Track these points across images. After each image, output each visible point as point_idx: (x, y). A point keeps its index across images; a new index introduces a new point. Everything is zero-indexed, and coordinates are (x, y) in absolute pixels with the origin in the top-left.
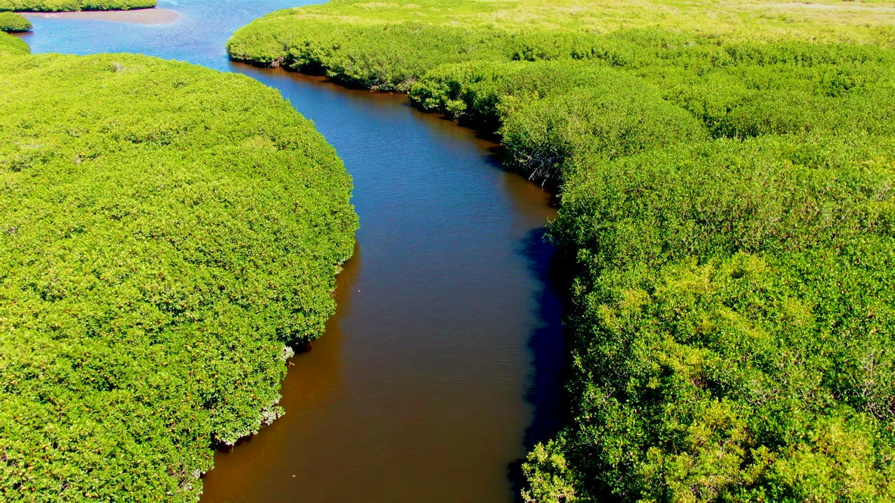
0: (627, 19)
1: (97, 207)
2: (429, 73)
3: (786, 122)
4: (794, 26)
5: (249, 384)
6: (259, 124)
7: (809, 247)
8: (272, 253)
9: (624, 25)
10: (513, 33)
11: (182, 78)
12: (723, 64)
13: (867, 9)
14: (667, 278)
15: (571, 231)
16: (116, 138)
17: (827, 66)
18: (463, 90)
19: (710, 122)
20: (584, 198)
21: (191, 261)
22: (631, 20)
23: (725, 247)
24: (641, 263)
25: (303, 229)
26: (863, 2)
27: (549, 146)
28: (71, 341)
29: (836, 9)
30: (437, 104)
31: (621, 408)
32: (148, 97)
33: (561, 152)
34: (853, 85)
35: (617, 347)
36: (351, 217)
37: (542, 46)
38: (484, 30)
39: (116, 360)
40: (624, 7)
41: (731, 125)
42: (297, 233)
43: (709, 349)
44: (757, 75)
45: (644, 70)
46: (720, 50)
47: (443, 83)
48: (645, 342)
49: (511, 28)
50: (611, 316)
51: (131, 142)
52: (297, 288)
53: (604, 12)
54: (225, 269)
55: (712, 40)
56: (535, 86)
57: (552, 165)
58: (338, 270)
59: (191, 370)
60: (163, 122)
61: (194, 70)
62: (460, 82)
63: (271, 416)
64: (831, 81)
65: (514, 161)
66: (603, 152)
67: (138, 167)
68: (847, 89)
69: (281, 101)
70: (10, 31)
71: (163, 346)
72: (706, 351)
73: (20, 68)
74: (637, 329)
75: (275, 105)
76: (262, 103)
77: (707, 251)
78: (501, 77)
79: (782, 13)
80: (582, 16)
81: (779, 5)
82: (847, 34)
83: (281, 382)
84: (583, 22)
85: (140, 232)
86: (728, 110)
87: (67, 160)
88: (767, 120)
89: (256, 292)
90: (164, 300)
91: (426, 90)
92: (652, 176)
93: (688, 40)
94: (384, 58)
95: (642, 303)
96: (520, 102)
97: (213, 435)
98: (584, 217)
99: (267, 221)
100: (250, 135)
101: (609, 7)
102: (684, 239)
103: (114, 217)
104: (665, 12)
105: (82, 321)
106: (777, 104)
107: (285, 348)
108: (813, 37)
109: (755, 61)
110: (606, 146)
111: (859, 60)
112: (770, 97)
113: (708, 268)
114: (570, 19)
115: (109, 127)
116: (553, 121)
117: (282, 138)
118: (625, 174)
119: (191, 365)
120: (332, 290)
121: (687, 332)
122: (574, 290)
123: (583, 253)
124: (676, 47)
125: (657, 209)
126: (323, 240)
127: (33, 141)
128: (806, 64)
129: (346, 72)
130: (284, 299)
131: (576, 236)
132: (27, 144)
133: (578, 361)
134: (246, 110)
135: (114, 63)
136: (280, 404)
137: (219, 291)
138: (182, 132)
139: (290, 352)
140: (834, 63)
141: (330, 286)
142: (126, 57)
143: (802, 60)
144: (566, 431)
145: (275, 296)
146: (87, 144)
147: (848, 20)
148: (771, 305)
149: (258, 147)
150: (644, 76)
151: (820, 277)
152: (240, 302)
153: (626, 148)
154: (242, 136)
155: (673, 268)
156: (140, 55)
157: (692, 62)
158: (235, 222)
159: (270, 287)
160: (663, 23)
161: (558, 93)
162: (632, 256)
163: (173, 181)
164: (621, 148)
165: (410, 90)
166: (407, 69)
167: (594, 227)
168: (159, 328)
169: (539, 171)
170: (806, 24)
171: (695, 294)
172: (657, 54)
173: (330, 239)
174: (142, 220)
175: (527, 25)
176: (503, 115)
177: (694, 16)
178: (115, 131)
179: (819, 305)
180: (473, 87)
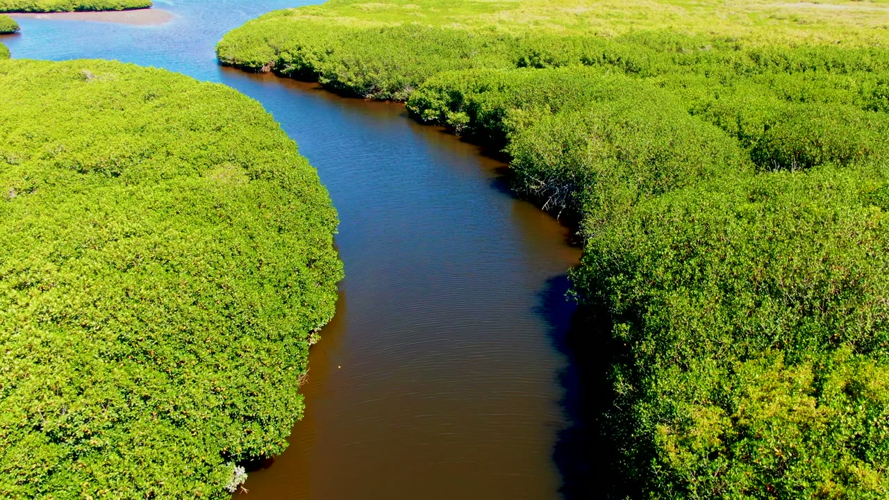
0: (635, 20)
1: (3, 270)
2: (430, 81)
4: (811, 28)
6: (230, 148)
8: (221, 338)
9: (634, 27)
10: (517, 36)
11: (155, 89)
12: (747, 71)
13: (879, 9)
15: (602, 293)
16: (58, 166)
18: (466, 102)
19: (745, 141)
20: (617, 249)
21: (108, 357)
22: (638, 21)
26: (872, 2)
27: (566, 171)
29: (846, 9)
30: (437, 116)
33: (579, 178)
36: (333, 266)
37: (549, 51)
38: (488, 32)
40: (630, 8)
41: (772, 146)
44: (788, 84)
45: (663, 80)
46: (742, 54)
47: (444, 93)
49: (514, 30)
51: (76, 172)
53: (610, 13)
55: (730, 44)
56: (547, 99)
57: (569, 193)
58: (313, 340)
61: (170, 78)
62: (463, 92)
64: (872, 92)
65: (524, 187)
66: (630, 180)
69: (263, 115)
71: (53, 497)
75: (253, 122)
78: (508, 87)
79: (792, 13)
80: (587, 17)
81: (787, 5)
84: (589, 23)
85: (47, 312)
86: (767, 127)
88: (817, 141)
90: (61, 424)
91: (425, 100)
93: (703, 45)
94: (380, 65)
95: (721, 432)
96: (530, 116)
98: (621, 277)
99: (219, 291)
100: (219, 162)
101: (615, 8)
103: (21, 286)
104: (672, 13)
107: (236, 469)
108: (838, 40)
109: (781, 68)
110: (633, 173)
114: (575, 20)
115: (53, 152)
116: (570, 142)
117: (255, 165)
120: (304, 375)
123: (623, 330)
124: (693, 52)
128: (839, 71)
129: (339, 79)
130: (233, 405)
134: (219, 129)
135: (85, 71)
137: (142, 402)
139: (242, 474)
141: (300, 371)
142: (99, 64)
143: (834, 66)
145: (221, 403)
146: (25, 173)
147: (862, 21)
150: (663, 85)
152: (171, 414)
154: (209, 163)
156: (115, 61)
157: (713, 69)
159: (214, 391)
160: (675, 26)
161: (573, 108)
165: (407, 99)
166: (405, 76)
169: (553, 200)
170: (821, 25)
172: (673, 59)
175: (531, 26)
176: (510, 130)
177: (703, 17)
178: (59, 158)
180: (477, 98)
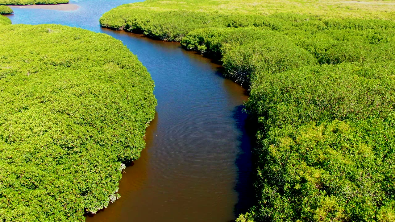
1: (34, 97)
2: (190, 33)
3: (353, 56)
4: (353, 12)
5: (103, 184)
6: (112, 57)
7: (369, 117)
8: (115, 119)
9: (277, 11)
10: (228, 14)
11: (78, 35)
12: (322, 29)
13: (385, 4)
14: (302, 132)
15: (255, 108)
16: (46, 63)
17: (370, 30)
18: (205, 41)
19: (317, 56)
20: (261, 92)
21: (78, 123)
22: (280, 9)
23: (328, 117)
24: (289, 125)
25: (130, 107)
26: (383, 1)
27: (245, 67)
28: (16, 164)
29: (371, 4)
30: (194, 47)
31: (281, 198)
32: (62, 44)
33: (250, 69)
34: (382, 38)
35: (279, 167)
36: (153, 101)
37: (241, 21)
38: (215, 13)
39: (38, 174)
40: (277, 3)
41: (327, 57)
42: (128, 109)
43: (324, 169)
44: (338, 34)
45: (287, 32)
46: (321, 22)
47: (196, 38)
48: (292, 165)
49: (227, 12)
50: (275, 151)
51: (53, 65)
52: (127, 136)
53: (268, 5)
54: (93, 127)
55: (317, 18)
56: (238, 39)
57: (246, 76)
58: (147, 126)
59: (75, 177)
60: (68, 56)
61: (83, 32)
62: (204, 37)
63: (113, 199)
64: (372, 37)
65: (228, 74)
66: (269, 70)
67: (54, 78)
68: (379, 40)
69: (123, 46)
70: (3, 14)
71: (63, 166)
72: (322, 171)
73: (6, 30)
74: (288, 158)
75: (120, 48)
76: (114, 47)
77: (320, 119)
78: (222, 35)
79: (347, 6)
80: (258, 7)
81: (346, 2)
82: (378, 15)
83: (119, 182)
84: (259, 9)
85: (54, 109)
86: (326, 50)
87: (23, 74)
88: (344, 55)
89: (108, 138)
90: (63, 143)
91: (188, 41)
92: (293, 82)
93: (306, 18)
94: (170, 26)
95: (290, 145)
96: (231, 46)
97: (85, 209)
98: (262, 101)
99: (114, 104)
100: (108, 62)
101: (270, 3)
102: (309, 113)
103: (42, 102)
104: (295, 5)
105: (23, 155)
106: (348, 47)
107: (122, 164)
108: (362, 17)
109: (337, 27)
110: (271, 67)
111: (384, 27)
112: (345, 44)
113: (321, 128)
114: (253, 8)
115: (43, 58)
116: (246, 56)
117: (122, 63)
118: (280, 81)
119: (75, 175)
120: (144, 135)
121: (312, 160)
122: (257, 136)
123: (261, 119)
124: (301, 21)
125: (296, 98)
126: (140, 112)
127: (7, 65)
128: (360, 29)
129: (152, 33)
130: (121, 141)
131: (258, 111)
132: (5, 67)
133: (260, 173)
134: (106, 50)
135: (48, 29)
136: (118, 193)
137: (90, 138)
138: (76, 61)
139: (124, 166)
140: (373, 29)
141: (143, 134)
142: (53, 26)
143: (358, 27)
144: (254, 208)
145: (117, 140)
146: (33, 66)
147: (377, 9)
148: (353, 147)
149: (110, 68)
150: (287, 34)
151: (375, 133)
152: (100, 143)
153: (280, 68)
154: (104, 63)
155: (304, 127)
156: (59, 25)
157: (308, 28)
158: (98, 105)
159: (114, 136)
160: (295, 11)
161: (248, 43)
162: (284, 121)
163: (71, 85)
164: (277, 68)
165: (181, 41)
166: (180, 31)
167: (266, 106)
168: (60, 157)
169: (240, 78)
170: (358, 11)
171: (315, 141)
172: (292, 24)
173: (143, 112)
174: (55, 104)
175: (234, 11)
176: (223, 52)
177: (308, 7)
178: (46, 60)
179: (375, 147)
180: (210, 39)
